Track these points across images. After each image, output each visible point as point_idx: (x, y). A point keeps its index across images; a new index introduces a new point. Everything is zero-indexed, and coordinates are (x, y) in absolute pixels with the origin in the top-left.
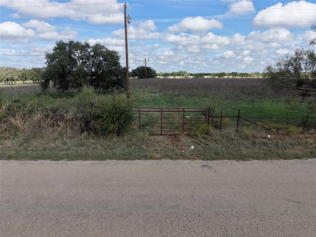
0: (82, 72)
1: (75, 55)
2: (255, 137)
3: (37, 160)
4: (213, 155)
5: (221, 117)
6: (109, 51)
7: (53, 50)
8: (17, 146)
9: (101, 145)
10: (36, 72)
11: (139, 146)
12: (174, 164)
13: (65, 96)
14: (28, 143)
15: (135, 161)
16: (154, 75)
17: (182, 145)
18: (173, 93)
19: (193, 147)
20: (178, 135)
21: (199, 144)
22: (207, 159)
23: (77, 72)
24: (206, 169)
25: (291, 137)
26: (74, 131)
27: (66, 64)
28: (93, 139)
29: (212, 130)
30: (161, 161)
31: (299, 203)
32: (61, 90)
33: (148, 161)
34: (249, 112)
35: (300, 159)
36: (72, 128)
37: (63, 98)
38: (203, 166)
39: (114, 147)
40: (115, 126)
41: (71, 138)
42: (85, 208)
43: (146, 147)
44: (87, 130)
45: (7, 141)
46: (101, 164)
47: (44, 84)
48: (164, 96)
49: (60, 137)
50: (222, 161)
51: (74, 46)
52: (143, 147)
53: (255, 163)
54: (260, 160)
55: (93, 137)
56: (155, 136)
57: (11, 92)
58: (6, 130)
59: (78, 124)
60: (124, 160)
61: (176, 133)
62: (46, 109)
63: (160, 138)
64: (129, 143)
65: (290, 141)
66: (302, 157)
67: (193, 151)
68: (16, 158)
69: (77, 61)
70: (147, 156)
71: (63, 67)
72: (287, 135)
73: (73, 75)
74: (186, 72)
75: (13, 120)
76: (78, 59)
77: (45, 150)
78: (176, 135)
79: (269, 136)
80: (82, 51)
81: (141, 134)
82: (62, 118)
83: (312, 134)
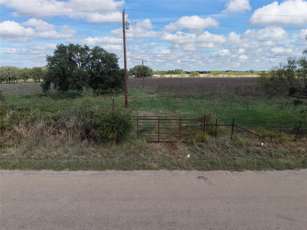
0: (82, 75)
1: (75, 57)
2: (249, 145)
3: (40, 170)
4: (209, 165)
5: (216, 125)
6: (108, 53)
7: (54, 53)
8: (21, 154)
9: (101, 153)
10: (37, 71)
11: (138, 154)
12: (171, 175)
13: (66, 98)
14: (31, 150)
15: (133, 171)
16: (151, 74)
17: (179, 153)
18: (169, 93)
19: (189, 156)
20: (174, 142)
21: (195, 153)
22: (203, 170)
23: (77, 74)
24: (202, 180)
25: (284, 145)
26: (75, 139)
27: (66, 67)
28: (93, 147)
29: (208, 137)
30: (159, 171)
31: (290, 219)
32: (61, 91)
33: (146, 171)
34: (243, 116)
35: (293, 169)
36: (73, 136)
37: (63, 99)
38: (199, 177)
39: (113, 155)
40: (114, 134)
41: (72, 145)
42: (86, 225)
43: (145, 155)
44: (87, 137)
45: (11, 149)
46: (101, 175)
47: (45, 86)
48: (161, 97)
49: (62, 145)
50: (217, 171)
51: (74, 48)
52: (141, 156)
53: (249, 174)
54: (254, 170)
55: (93, 144)
56: (153, 143)
57: (13, 92)
58: (10, 138)
59: (79, 132)
60: (123, 170)
61: (173, 140)
62: (48, 117)
63: (158, 146)
64: (128, 151)
65: (283, 149)
66: (294, 168)
67: (189, 160)
68: (21, 168)
69: (77, 63)
70: (145, 166)
71: (63, 70)
72: (280, 143)
73: (73, 77)
74: (182, 70)
75: (17, 128)
76: (77, 61)
77: (47, 159)
78: (173, 143)
79: (262, 144)
80: (82, 53)
81: (139, 142)
82: (64, 126)
83: (304, 141)
